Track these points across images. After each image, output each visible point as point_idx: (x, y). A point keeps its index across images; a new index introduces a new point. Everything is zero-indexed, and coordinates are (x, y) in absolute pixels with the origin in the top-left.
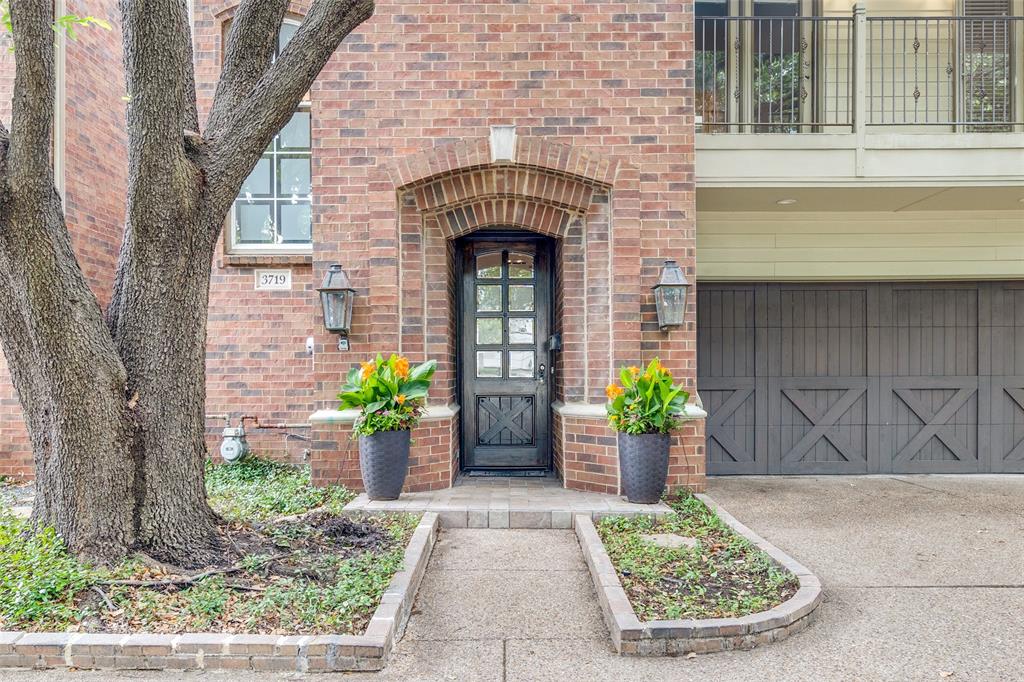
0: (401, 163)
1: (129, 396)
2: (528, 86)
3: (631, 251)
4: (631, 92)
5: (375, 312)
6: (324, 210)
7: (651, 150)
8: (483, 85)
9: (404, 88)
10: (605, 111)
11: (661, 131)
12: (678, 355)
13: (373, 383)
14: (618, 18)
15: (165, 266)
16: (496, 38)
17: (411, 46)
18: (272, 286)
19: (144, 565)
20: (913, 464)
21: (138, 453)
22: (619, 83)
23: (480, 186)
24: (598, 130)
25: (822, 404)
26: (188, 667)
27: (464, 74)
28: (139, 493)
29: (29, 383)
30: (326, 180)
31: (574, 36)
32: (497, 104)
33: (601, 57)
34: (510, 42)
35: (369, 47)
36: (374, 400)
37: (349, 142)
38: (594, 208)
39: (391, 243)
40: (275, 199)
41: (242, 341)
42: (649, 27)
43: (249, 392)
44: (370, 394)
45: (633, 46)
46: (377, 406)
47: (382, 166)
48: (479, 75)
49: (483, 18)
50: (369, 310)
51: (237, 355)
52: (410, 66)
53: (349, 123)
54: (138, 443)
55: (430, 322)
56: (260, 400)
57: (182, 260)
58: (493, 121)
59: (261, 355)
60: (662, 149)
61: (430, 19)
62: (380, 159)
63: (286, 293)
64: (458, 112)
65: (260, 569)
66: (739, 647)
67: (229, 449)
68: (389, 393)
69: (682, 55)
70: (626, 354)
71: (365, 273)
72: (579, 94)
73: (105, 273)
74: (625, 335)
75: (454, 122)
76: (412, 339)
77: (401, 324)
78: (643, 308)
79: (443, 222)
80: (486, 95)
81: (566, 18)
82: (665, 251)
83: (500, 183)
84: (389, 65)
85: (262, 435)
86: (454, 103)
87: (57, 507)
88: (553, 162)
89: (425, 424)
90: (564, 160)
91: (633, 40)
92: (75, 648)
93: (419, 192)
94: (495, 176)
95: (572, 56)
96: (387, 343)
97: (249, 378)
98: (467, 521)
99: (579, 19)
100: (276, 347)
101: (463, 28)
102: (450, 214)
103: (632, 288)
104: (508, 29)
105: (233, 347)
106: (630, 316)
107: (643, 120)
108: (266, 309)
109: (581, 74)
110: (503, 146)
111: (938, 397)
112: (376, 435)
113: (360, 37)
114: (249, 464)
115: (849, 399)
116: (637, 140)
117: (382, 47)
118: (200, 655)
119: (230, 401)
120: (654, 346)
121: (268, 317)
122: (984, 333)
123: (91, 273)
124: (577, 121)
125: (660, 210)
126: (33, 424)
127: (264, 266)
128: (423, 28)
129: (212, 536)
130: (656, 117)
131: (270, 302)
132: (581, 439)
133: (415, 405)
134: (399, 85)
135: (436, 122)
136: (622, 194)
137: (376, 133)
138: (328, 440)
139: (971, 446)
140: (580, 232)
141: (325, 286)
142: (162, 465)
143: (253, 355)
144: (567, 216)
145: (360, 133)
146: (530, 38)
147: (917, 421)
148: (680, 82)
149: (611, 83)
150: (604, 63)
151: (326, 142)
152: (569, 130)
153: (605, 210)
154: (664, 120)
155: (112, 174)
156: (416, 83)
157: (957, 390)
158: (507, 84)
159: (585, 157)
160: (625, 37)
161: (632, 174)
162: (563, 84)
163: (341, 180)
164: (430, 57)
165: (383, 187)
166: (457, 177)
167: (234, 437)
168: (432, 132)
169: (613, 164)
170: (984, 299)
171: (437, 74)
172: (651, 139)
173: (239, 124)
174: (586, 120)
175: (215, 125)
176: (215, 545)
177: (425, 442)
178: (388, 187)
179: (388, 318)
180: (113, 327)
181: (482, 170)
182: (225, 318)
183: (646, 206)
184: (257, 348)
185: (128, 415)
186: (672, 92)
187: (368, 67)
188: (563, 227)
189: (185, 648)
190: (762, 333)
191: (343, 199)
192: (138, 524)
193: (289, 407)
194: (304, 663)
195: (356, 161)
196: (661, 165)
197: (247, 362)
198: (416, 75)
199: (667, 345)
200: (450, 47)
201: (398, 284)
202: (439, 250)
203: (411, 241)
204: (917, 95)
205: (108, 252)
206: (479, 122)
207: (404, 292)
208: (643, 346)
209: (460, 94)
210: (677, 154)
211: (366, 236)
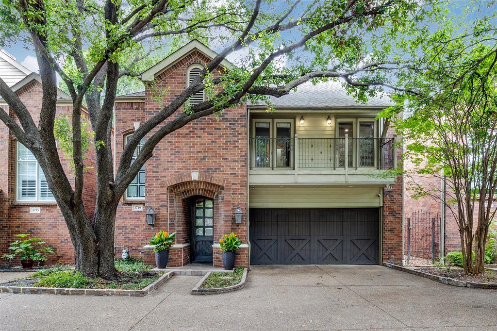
0: (168, 180)
1: (97, 243)
2: (202, 160)
3: (229, 204)
4: (230, 161)
5: (161, 220)
6: (148, 192)
7: (235, 176)
8: (190, 159)
9: (169, 160)
10: (223, 166)
11: (238, 171)
12: (242, 231)
13: (159, 239)
14: (226, 142)
15: (105, 214)
16: (194, 147)
17: (171, 149)
18: (137, 209)
19: (100, 280)
20: (324, 261)
21: (99, 255)
22: (227, 159)
23: (190, 186)
24: (221, 171)
25: (297, 244)
26: (108, 295)
27: (185, 156)
28: (99, 264)
29: (75, 240)
30: (148, 184)
31: (214, 146)
32: (194, 164)
33: (222, 152)
34: (198, 148)
35: (160, 150)
36: (159, 243)
37: (155, 174)
38: (220, 192)
39: (165, 201)
40: (138, 184)
41: (128, 225)
42: (235, 144)
43: (130, 240)
44: (158, 241)
45: (230, 149)
46: (160, 244)
47: (163, 181)
48: (189, 157)
49: (190, 142)
50: (159, 219)
51: (127, 229)
52: (171, 154)
53: (155, 170)
54: (99, 253)
55: (177, 221)
56: (133, 242)
57: (109, 212)
58: (193, 169)
59: (133, 229)
60: (238, 176)
61: (176, 142)
62: (163, 179)
63: (141, 212)
64: (184, 167)
65: (125, 281)
66: (216, 294)
67: (124, 256)
68: (162, 241)
69: (244, 151)
70: (227, 231)
71: (159, 209)
72: (216, 162)
73: (89, 204)
74: (227, 226)
75: (183, 169)
76: (172, 226)
77: (169, 222)
78: (233, 219)
79: (181, 194)
80: (191, 162)
81: (213, 142)
82: (239, 204)
83: (195, 185)
84: (165, 154)
85: (134, 252)
86: (183, 164)
87: (81, 267)
88: (208, 180)
89: (174, 249)
90: (211, 180)
91: (230, 148)
92: (87, 291)
93: (174, 187)
94: (194, 183)
95: (214, 152)
96: (164, 228)
97: (130, 236)
98: (181, 274)
99: (216, 142)
100: (138, 227)
101: (185, 144)
102: (183, 192)
103: (230, 213)
104: (197, 144)
105: (126, 227)
106: (229, 221)
107: (233, 169)
108: (135, 216)
109: (216, 157)
110: (195, 176)
111: (331, 242)
112: (159, 252)
113: (158, 147)
114: (130, 260)
115: (305, 242)
116: (231, 174)
117: (164, 149)
118: (110, 293)
119: (125, 242)
120: (236, 229)
121: (136, 218)
122: (345, 224)
123: (85, 204)
124: (215, 169)
125: (237, 193)
126: (76, 249)
127: (135, 204)
128: (175, 144)
129: (115, 274)
130: (236, 168)
131: (136, 214)
132: (217, 253)
133: (170, 244)
134: (168, 159)
135: (178, 169)
136: (227, 189)
137: (162, 172)
138: (149, 253)
139: (341, 257)
140: (218, 197)
141: (148, 213)
142: (104, 258)
143: (131, 229)
144: (214, 193)
145: (158, 172)
146: (203, 147)
147: (325, 249)
148: (243, 158)
149: (225, 159)
150: (223, 154)
151: (149, 174)
152: (213, 171)
153: (223, 192)
154: (238, 169)
155: (92, 174)
156: (172, 159)
157: (337, 240)
158: (197, 159)
159: (217, 179)
160: (228, 146)
161: (229, 183)
162: (212, 159)
163: (153, 184)
164: (176, 152)
165: (163, 187)
166: (183, 184)
167: (126, 252)
168: (177, 172)
169: (224, 181)
170: (345, 213)
171: (178, 157)
172: (235, 174)
173: (122, 181)
174: (217, 169)
175: (117, 180)
176: (116, 276)
177: (175, 254)
178: (165, 187)
179: (164, 221)
180: (93, 227)
181: (190, 182)
182: (123, 219)
183: (233, 191)
184: (133, 227)
185: (96, 247)
186: (241, 161)
187: (160, 155)
188: (214, 196)
189: (107, 291)
190: (279, 223)
191: (153, 190)
192: (98, 271)
193: (142, 244)
194: (129, 294)
195: (156, 180)
196: (238, 181)
197: (130, 231)
198: (173, 157)
199: (239, 229)
200: (182, 149)
201: (167, 212)
202: (180, 202)
203: (172, 200)
204: (312, 160)
205: (91, 197)
206: (189, 169)
207: (170, 214)
208: (232, 229)
209: (184, 162)
210: (242, 178)
211: (159, 199)
